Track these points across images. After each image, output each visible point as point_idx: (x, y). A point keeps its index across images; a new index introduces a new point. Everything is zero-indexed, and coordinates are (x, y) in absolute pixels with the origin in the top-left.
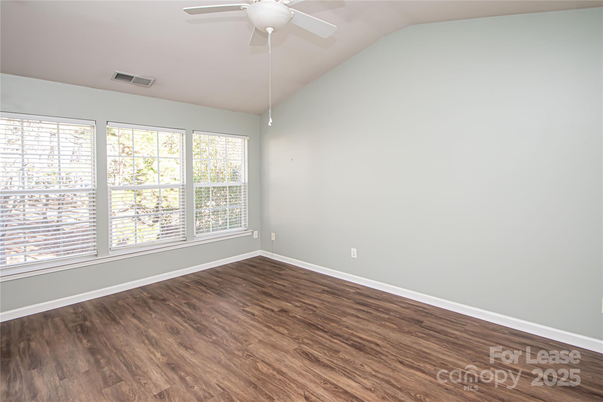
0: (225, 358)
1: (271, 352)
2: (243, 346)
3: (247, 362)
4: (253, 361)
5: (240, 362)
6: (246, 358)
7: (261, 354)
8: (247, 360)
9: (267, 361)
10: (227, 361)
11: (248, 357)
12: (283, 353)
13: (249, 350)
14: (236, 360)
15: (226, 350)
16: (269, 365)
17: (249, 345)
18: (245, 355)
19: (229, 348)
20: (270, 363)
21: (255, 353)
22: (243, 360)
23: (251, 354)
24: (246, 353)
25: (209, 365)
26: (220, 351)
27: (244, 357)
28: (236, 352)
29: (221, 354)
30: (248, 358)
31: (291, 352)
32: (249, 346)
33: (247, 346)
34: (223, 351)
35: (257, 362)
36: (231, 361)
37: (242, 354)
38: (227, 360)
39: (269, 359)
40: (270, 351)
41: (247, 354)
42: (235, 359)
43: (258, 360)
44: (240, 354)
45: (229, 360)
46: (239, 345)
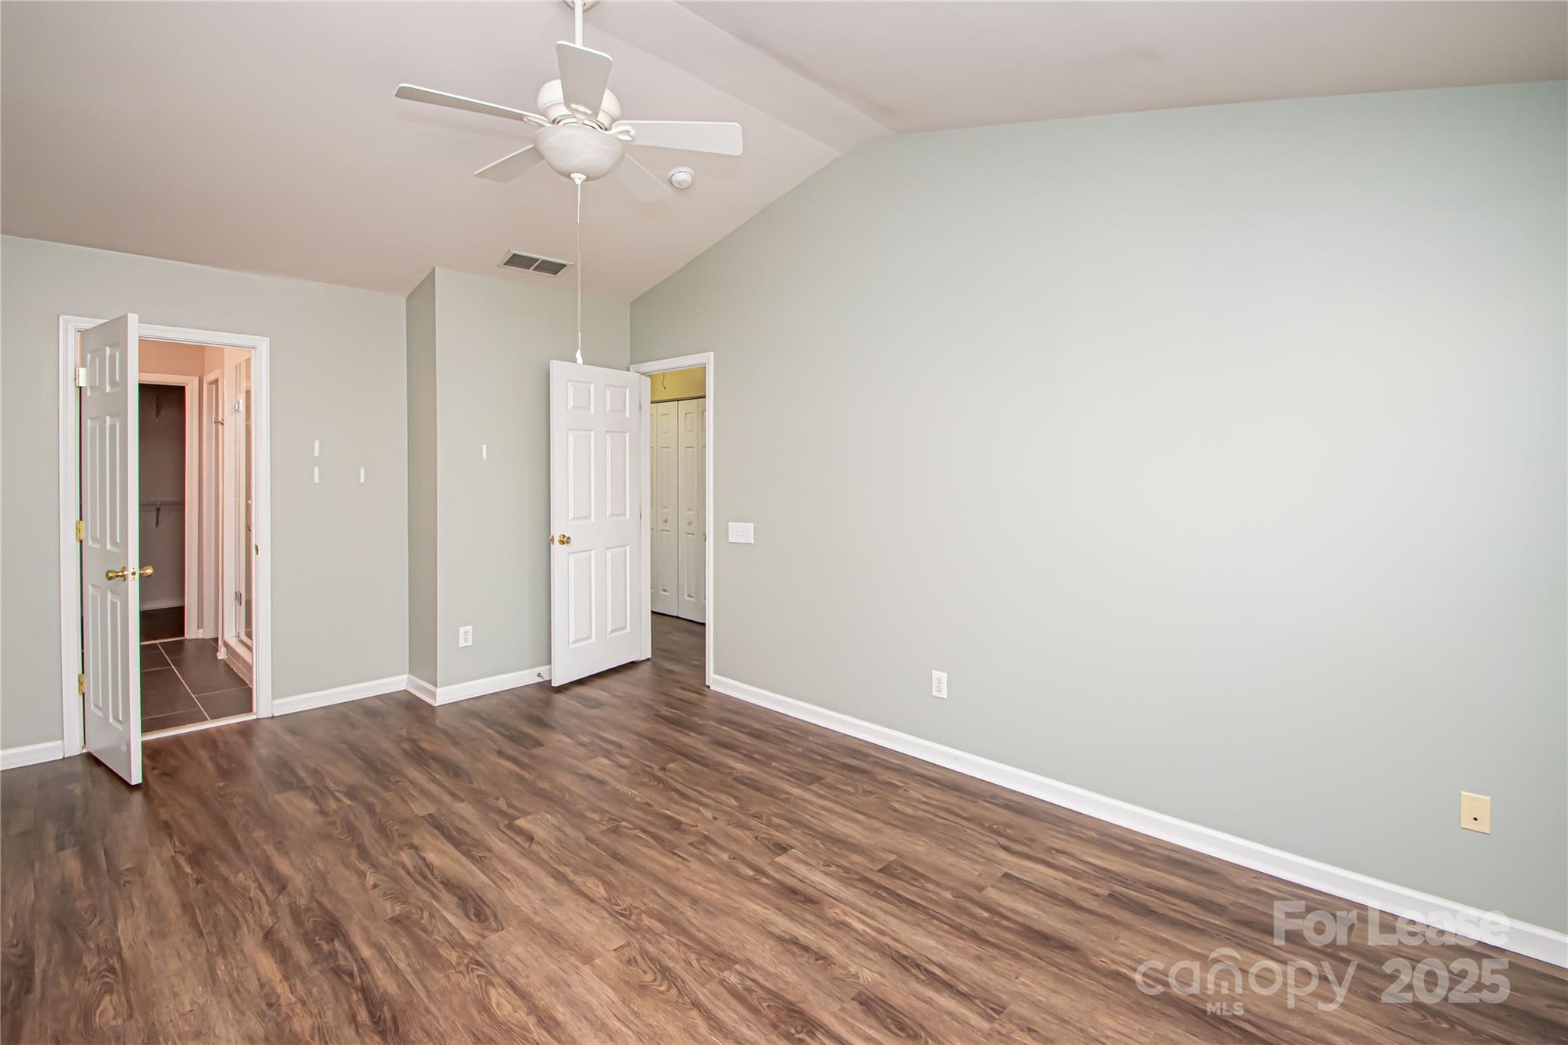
0: (682, 910)
1: (566, 925)
2: (639, 942)
3: (629, 900)
4: (616, 901)
5: (646, 901)
6: (632, 909)
7: (594, 918)
8: (628, 904)
9: (583, 902)
10: (676, 903)
11: (628, 913)
12: (537, 919)
13: (623, 928)
14: (656, 906)
15: (684, 932)
16: (580, 893)
17: (622, 947)
18: (633, 917)
19: (677, 939)
20: (577, 897)
21: (609, 922)
22: (638, 904)
23: (619, 920)
24: (631, 923)
25: (717, 896)
26: (699, 930)
27: (636, 911)
28: (657, 926)
29: (694, 921)
30: (626, 910)
31: (514, 923)
32: (622, 943)
33: (628, 944)
34: (693, 930)
35: (605, 899)
36: (668, 902)
37: (641, 920)
38: (676, 905)
39: (578, 905)
40: (569, 927)
41: (630, 919)
42: (659, 908)
43: (604, 902)
44: (647, 921)
45: (674, 907)
46: (650, 948)
